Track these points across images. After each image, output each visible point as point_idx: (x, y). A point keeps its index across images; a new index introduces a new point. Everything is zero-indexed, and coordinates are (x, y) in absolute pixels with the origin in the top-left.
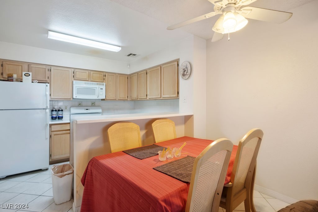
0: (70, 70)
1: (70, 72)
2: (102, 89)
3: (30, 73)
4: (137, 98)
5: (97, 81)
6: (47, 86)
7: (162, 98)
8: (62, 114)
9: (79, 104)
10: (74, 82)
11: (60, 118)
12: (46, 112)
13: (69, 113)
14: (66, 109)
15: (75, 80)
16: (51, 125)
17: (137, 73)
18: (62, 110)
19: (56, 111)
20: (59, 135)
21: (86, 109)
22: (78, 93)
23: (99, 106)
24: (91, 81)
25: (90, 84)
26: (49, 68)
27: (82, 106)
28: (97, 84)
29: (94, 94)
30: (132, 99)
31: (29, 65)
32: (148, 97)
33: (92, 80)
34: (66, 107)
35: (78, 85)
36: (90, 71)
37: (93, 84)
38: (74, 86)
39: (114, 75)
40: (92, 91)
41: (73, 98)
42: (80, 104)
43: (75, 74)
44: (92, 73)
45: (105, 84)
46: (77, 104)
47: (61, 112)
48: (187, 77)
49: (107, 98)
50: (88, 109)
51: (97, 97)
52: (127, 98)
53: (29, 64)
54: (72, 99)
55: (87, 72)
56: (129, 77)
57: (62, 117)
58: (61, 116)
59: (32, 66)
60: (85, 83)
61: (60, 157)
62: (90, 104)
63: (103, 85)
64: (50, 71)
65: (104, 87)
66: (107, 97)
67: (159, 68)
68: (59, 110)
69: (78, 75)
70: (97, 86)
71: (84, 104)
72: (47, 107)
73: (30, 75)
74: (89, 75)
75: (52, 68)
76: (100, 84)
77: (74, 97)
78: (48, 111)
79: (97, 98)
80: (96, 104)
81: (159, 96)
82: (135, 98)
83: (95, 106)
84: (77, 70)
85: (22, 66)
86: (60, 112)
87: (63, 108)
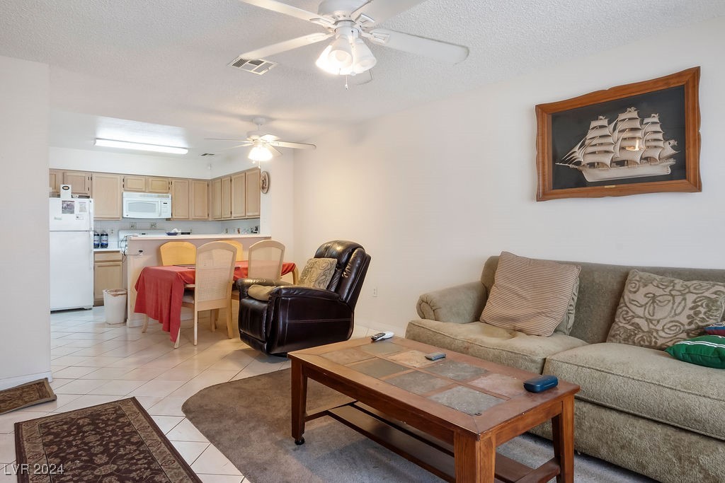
0: (118, 177)
1: (119, 180)
2: (166, 203)
3: (70, 186)
4: (220, 217)
5: (159, 191)
6: (91, 201)
7: (247, 217)
8: (107, 241)
9: (131, 227)
10: (125, 194)
11: (104, 246)
12: (89, 236)
13: (116, 239)
14: (112, 233)
15: (125, 190)
16: (95, 253)
17: (221, 179)
18: (107, 235)
19: (98, 235)
20: (105, 267)
21: (142, 234)
22: (130, 210)
23: (161, 230)
24: (150, 192)
25: (148, 196)
26: (90, 176)
27: (136, 229)
28: (159, 197)
29: (154, 211)
30: (214, 219)
31: (63, 173)
32: (233, 215)
34: (112, 230)
35: (129, 198)
36: (147, 177)
37: (151, 196)
38: (125, 200)
39: (185, 181)
40: (151, 207)
41: (123, 217)
42: (133, 225)
43: (126, 182)
44: (150, 179)
45: (170, 195)
46: (128, 225)
48: (266, 190)
49: (174, 217)
50: (145, 234)
51: (158, 215)
52: (207, 217)
54: (121, 219)
55: (144, 179)
56: (209, 184)
57: (107, 245)
58: (105, 242)
59: (68, 174)
60: (141, 196)
62: (148, 226)
63: (168, 197)
64: (91, 180)
65: (169, 201)
66: (173, 215)
67: (244, 174)
68: (102, 235)
69: (129, 184)
70: (159, 200)
71: (138, 226)
72: (91, 228)
73: (69, 188)
74: (146, 183)
75: (94, 176)
76: (163, 197)
77: (125, 216)
78: (92, 233)
80: (158, 225)
81: (244, 215)
82: (218, 217)
83: (156, 229)
84: (129, 177)
85: (55, 175)
87: (108, 231)
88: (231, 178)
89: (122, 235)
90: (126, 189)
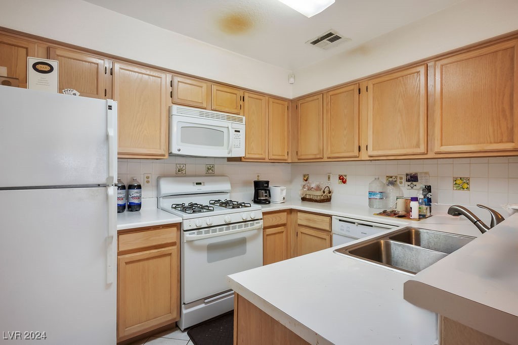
0: (163, 75)
1: (163, 81)
2: (239, 131)
4: (318, 157)
5: (227, 110)
6: (110, 108)
8: (139, 198)
9: (179, 171)
10: (174, 109)
12: (107, 196)
13: (155, 194)
14: (148, 182)
15: (174, 103)
17: (321, 93)
18: (139, 187)
19: (123, 187)
20: (141, 263)
21: (197, 184)
22: (183, 140)
23: (223, 176)
24: (213, 110)
25: (213, 116)
27: (185, 176)
28: (228, 118)
30: (299, 159)
32: (368, 152)
33: (213, 107)
34: (148, 178)
35: (182, 117)
36: (210, 84)
37: (218, 117)
38: (174, 120)
39: (261, 97)
40: (215, 136)
41: (171, 154)
42: (181, 169)
43: (175, 88)
44: (215, 87)
45: (244, 118)
46: (175, 169)
47: (136, 190)
50: (200, 184)
51: (227, 151)
53: (51, 46)
54: (167, 157)
55: (204, 85)
57: (139, 205)
58: (136, 201)
59: (59, 52)
60: (201, 115)
61: (143, 328)
62: (202, 169)
63: (241, 120)
64: (111, 74)
65: (242, 127)
66: (247, 152)
68: (131, 187)
69: (182, 92)
70: (228, 124)
71: (190, 168)
72: (111, 178)
73: (52, 69)
74: (208, 94)
75: (117, 66)
76: (234, 119)
77: (174, 151)
79: (229, 153)
80: (217, 169)
82: (313, 157)
83: (213, 175)
84: (179, 78)
85: (27, 49)
86: (134, 192)
87: (141, 181)
88: (358, 87)
89: (168, 187)
90: (176, 100)
